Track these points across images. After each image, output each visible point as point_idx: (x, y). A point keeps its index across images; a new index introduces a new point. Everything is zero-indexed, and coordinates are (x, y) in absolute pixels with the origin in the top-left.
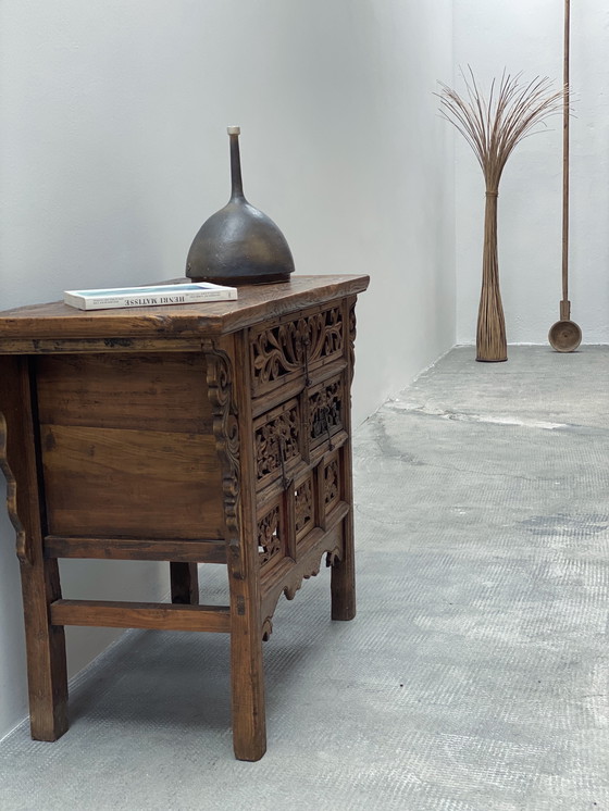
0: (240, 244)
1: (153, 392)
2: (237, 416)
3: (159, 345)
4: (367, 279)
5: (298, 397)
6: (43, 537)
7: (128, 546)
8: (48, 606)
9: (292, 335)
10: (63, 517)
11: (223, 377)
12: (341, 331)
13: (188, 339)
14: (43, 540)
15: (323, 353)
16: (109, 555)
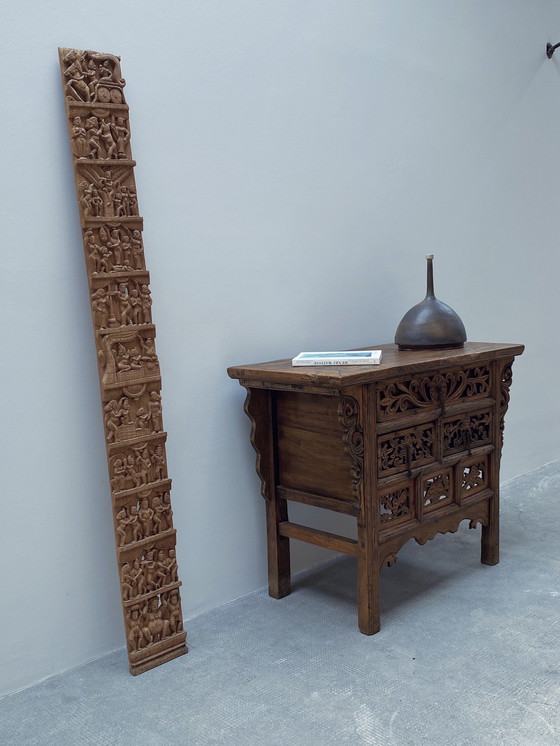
0: (422, 325)
1: (327, 414)
2: (362, 433)
3: (315, 390)
4: (523, 347)
5: (434, 422)
6: (276, 485)
7: (313, 498)
8: (277, 525)
9: (426, 385)
10: (287, 476)
11: (349, 410)
12: (487, 381)
13: (328, 388)
14: (276, 489)
15: (464, 394)
16: (304, 501)
